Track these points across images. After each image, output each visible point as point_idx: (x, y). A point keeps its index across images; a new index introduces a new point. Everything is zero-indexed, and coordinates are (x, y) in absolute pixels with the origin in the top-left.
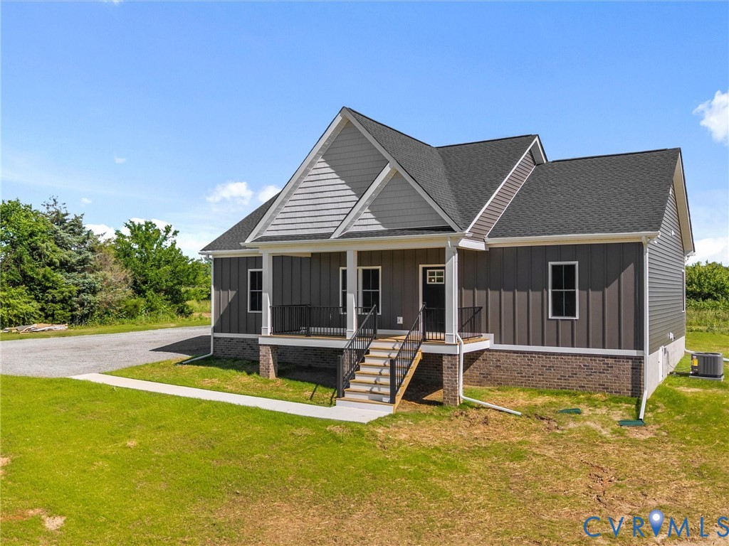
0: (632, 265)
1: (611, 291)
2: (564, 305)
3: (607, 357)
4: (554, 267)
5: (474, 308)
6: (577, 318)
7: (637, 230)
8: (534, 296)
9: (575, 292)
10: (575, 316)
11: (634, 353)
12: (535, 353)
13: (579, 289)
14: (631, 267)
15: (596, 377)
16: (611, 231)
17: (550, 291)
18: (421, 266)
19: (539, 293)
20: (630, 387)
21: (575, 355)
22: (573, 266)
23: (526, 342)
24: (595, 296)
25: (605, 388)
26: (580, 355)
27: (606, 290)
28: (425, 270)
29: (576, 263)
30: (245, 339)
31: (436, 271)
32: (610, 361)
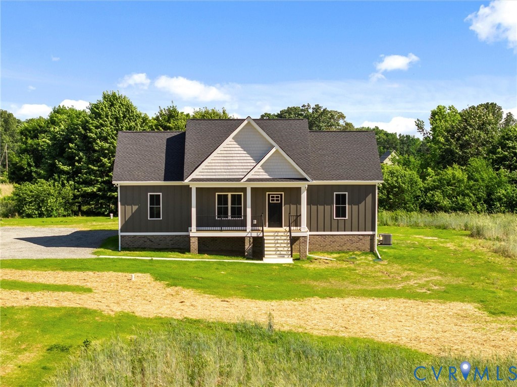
0: (371, 194)
1: (362, 205)
2: (341, 212)
3: (360, 235)
4: (336, 195)
5: (297, 216)
6: (347, 218)
7: (374, 179)
8: (328, 208)
9: (346, 207)
10: (346, 217)
11: (371, 233)
12: (327, 235)
13: (348, 204)
14: (370, 196)
15: (355, 244)
16: (363, 179)
17: (335, 205)
18: (267, 193)
19: (330, 206)
20: (369, 247)
21: (346, 235)
22: (345, 194)
23: (323, 230)
24: (355, 207)
25: (359, 249)
26: (348, 235)
27: (360, 205)
28: (269, 195)
29: (347, 193)
30: (146, 236)
31: (275, 196)
32: (361, 237)
